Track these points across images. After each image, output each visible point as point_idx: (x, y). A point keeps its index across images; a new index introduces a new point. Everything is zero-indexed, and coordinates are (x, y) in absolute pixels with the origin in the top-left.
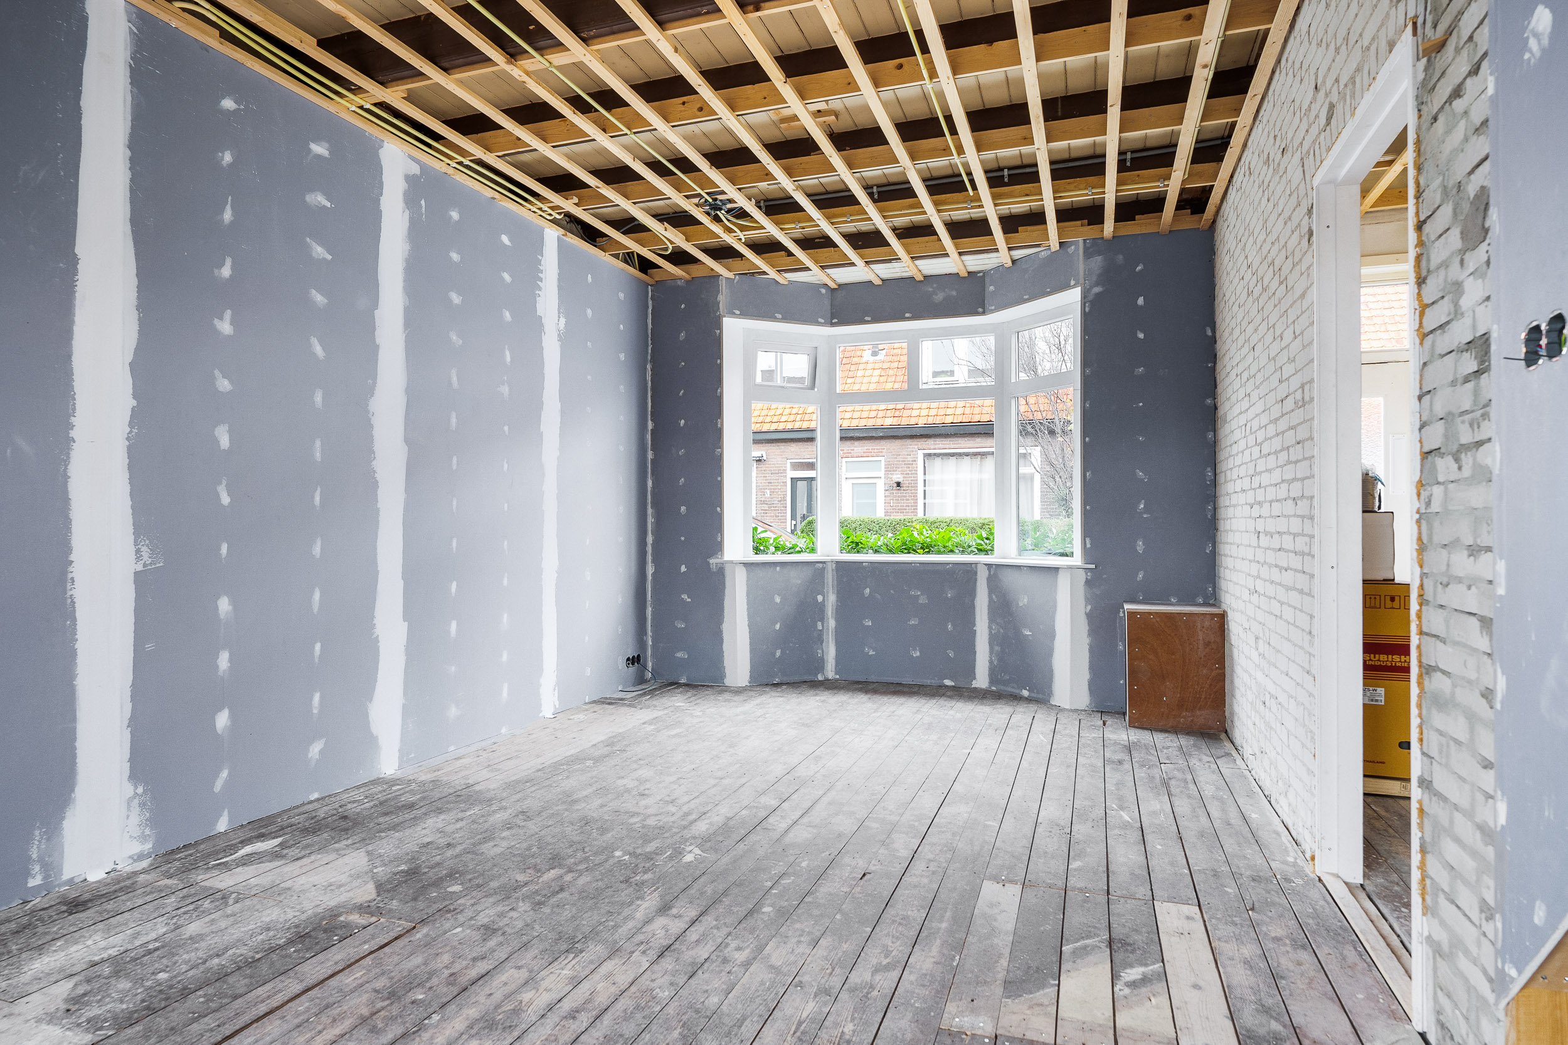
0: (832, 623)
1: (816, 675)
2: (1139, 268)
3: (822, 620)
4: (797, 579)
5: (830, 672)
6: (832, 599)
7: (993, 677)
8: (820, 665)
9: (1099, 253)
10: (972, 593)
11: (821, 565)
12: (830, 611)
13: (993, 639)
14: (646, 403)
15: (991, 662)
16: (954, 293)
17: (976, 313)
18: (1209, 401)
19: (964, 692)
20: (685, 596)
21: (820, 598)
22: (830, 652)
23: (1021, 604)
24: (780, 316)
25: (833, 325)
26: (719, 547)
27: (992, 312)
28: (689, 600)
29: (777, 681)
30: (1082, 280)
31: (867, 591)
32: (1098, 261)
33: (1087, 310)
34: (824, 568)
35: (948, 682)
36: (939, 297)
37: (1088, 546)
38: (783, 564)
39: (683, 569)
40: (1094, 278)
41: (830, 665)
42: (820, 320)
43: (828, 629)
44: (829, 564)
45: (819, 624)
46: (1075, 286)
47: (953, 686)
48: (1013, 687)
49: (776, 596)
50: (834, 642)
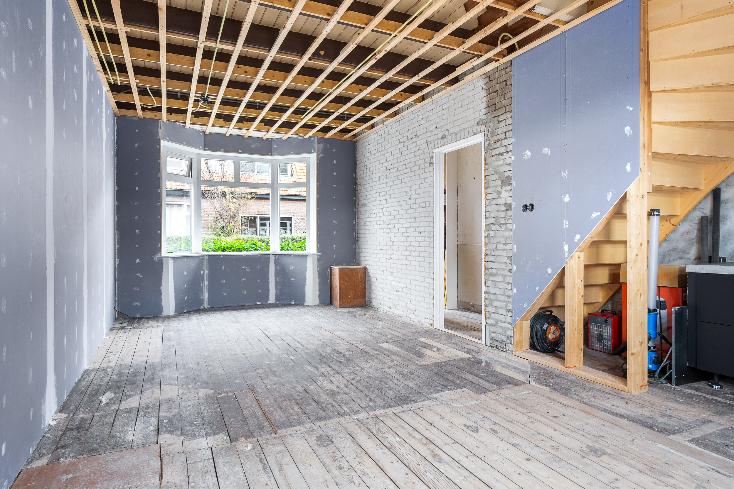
0: (206, 283)
1: (201, 307)
2: (334, 150)
3: (203, 282)
4: (193, 263)
5: (206, 305)
6: (206, 272)
7: (277, 298)
8: (202, 302)
9: (322, 142)
10: (268, 266)
11: (202, 257)
12: (205, 277)
13: (277, 284)
14: (115, 177)
15: (276, 293)
16: (260, 145)
17: (269, 155)
18: (354, 198)
19: (265, 305)
20: (139, 275)
21: (202, 272)
22: (206, 296)
23: (290, 269)
24: (185, 143)
25: (205, 150)
26: (160, 250)
27: (275, 155)
28: (141, 276)
29: (185, 311)
30: (316, 151)
31: (223, 267)
32: (321, 145)
33: (318, 162)
34: (203, 259)
35: (258, 303)
36: (254, 146)
37: (318, 247)
38: (188, 257)
39: (138, 261)
40: (320, 151)
41: (205, 301)
42: (200, 147)
43: (205, 285)
44: (205, 257)
45: (202, 283)
46: (313, 153)
47: (261, 304)
48: (287, 301)
49: (185, 272)
50: (207, 291)
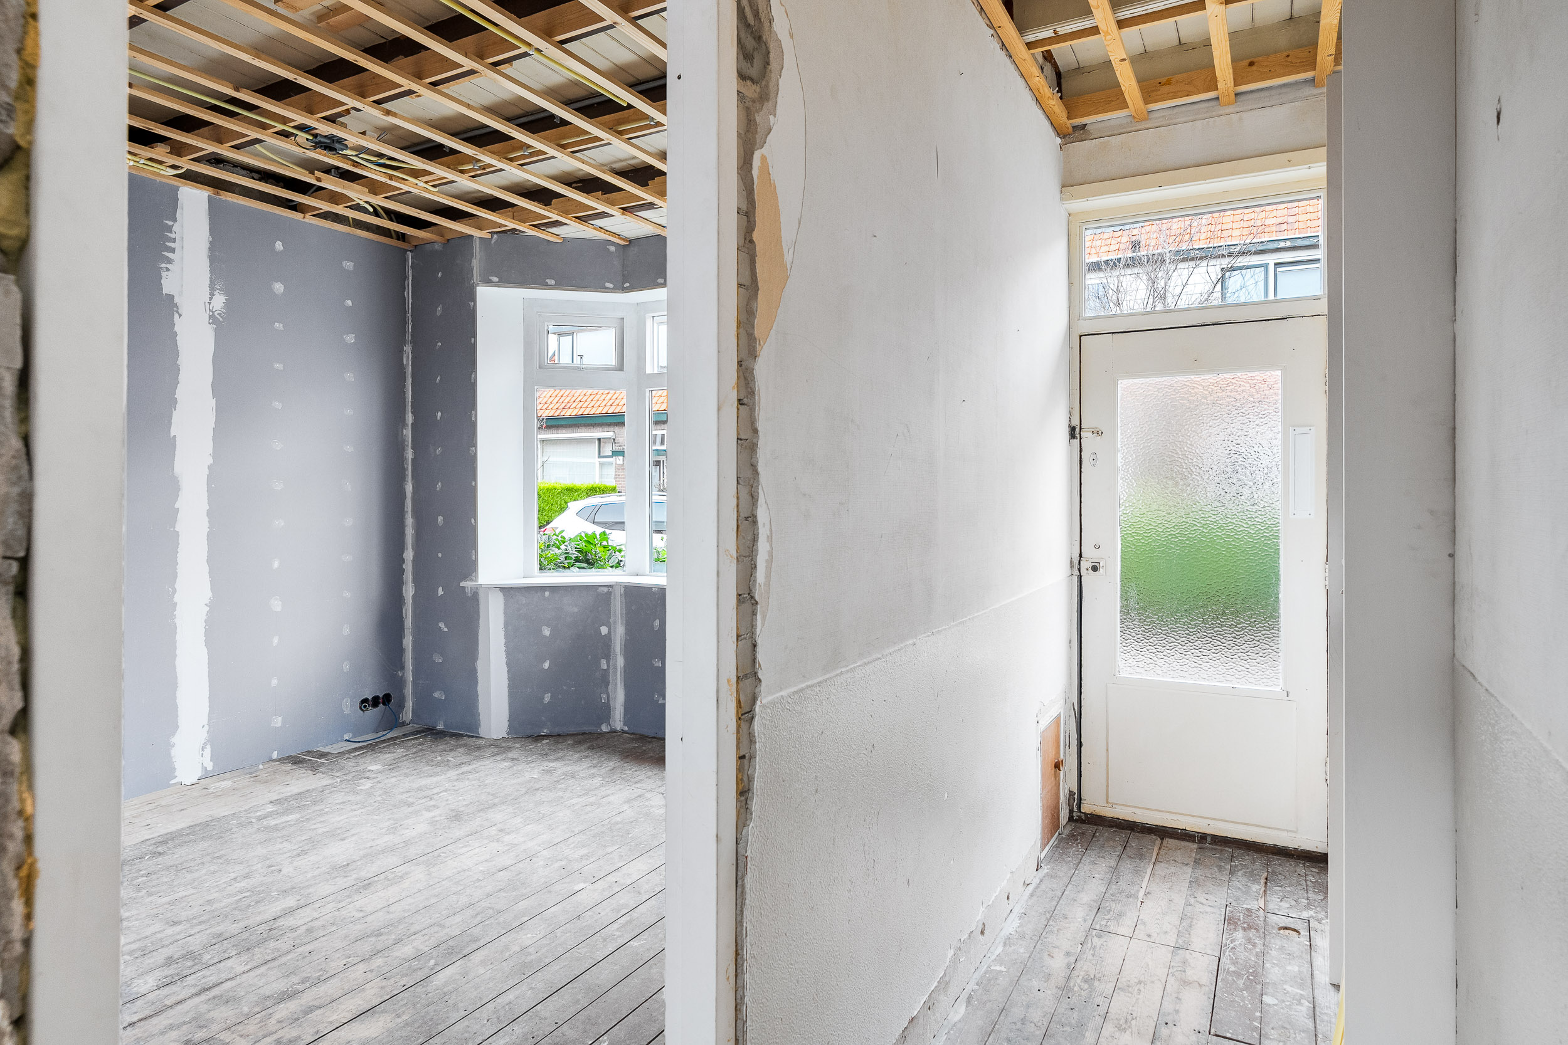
0: (620, 661)
1: (599, 725)
3: (607, 657)
4: (572, 606)
5: (618, 722)
6: (620, 631)
8: (605, 712)
11: (605, 590)
12: (618, 645)
14: (403, 394)
20: (442, 625)
21: (604, 630)
22: (618, 697)
24: (552, 283)
25: (625, 290)
26: (472, 567)
28: (446, 630)
29: (544, 732)
34: (609, 593)
38: (554, 589)
39: (440, 591)
41: (617, 713)
42: (608, 285)
43: (615, 668)
44: (617, 589)
45: (604, 661)
49: (544, 627)
50: (623, 684)
